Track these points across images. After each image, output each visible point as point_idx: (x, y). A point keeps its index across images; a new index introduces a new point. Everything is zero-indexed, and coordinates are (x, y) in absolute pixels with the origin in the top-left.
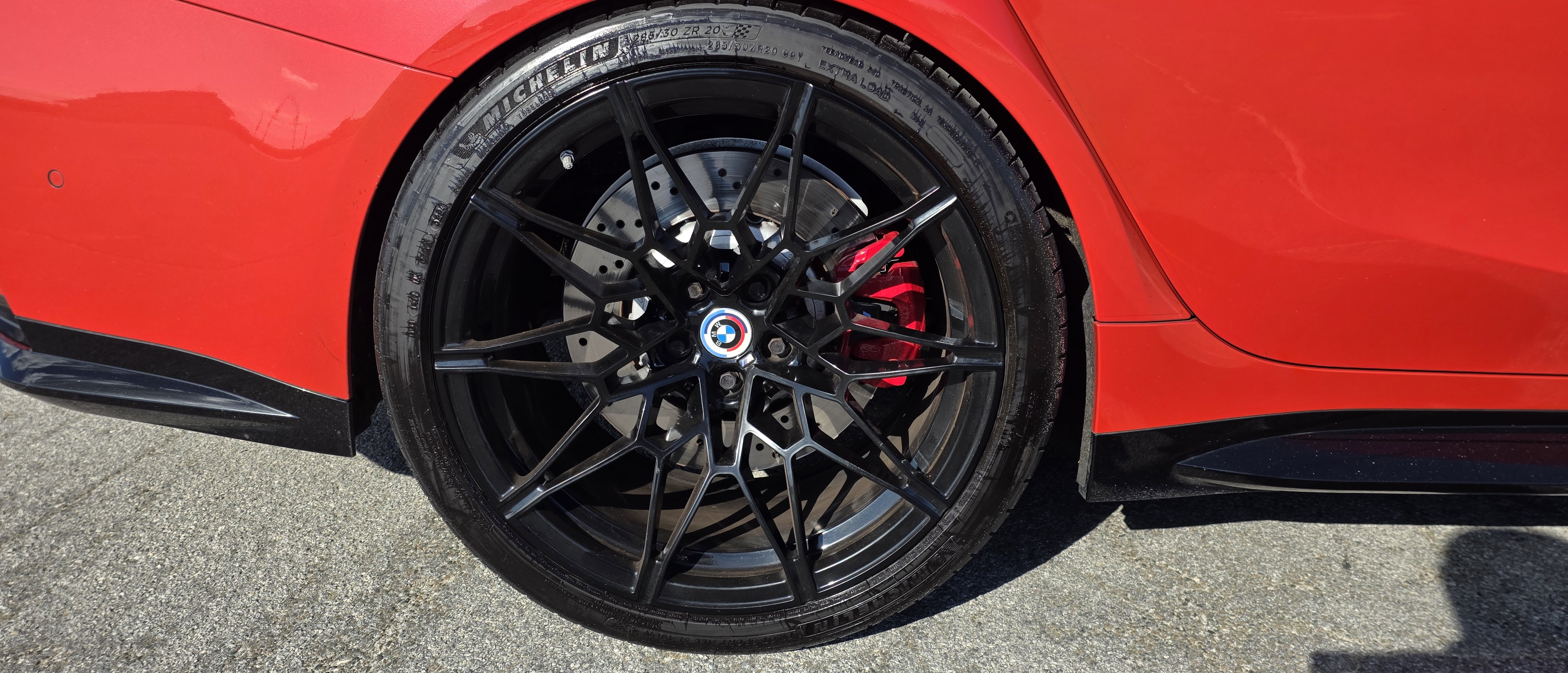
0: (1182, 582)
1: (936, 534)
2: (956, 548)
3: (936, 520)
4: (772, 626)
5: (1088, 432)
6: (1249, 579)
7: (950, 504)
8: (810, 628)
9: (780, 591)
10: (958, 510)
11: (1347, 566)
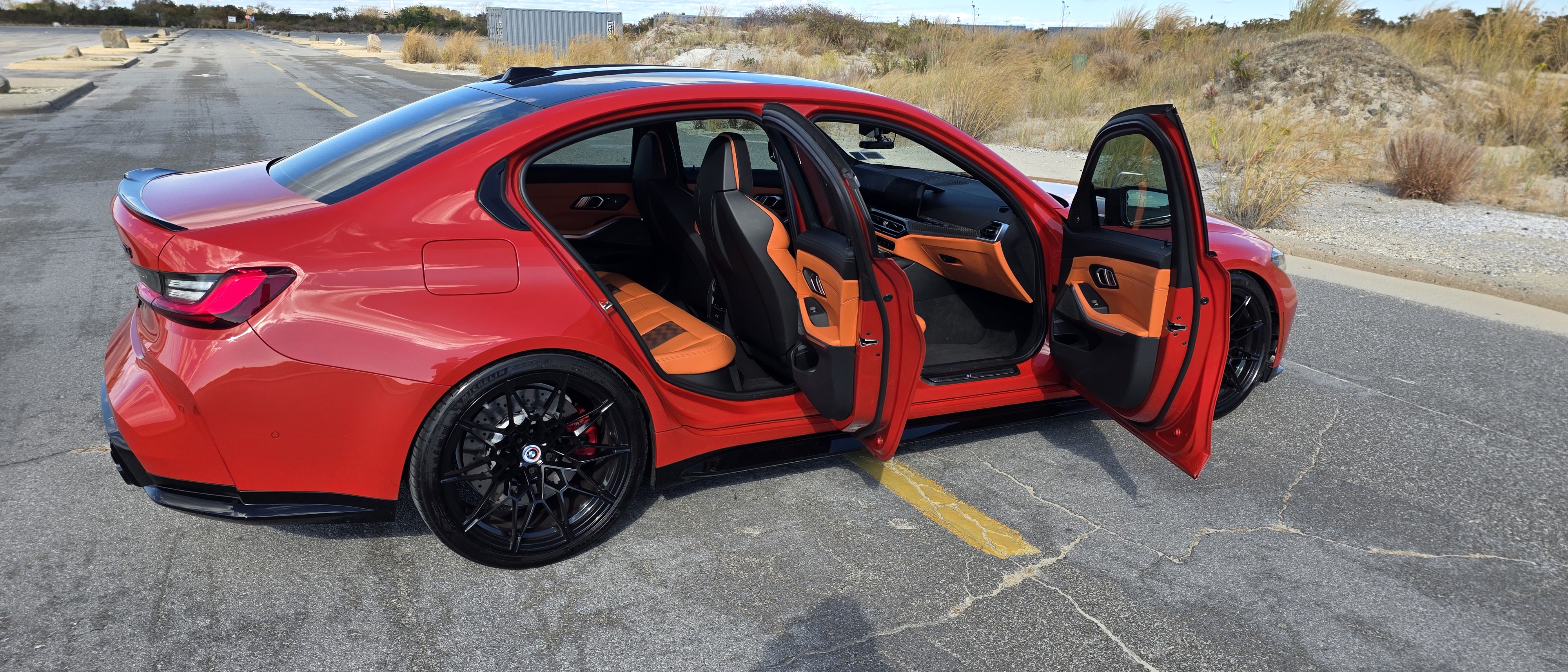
0: (685, 514)
1: (612, 509)
2: (619, 512)
3: (612, 504)
4: (560, 551)
5: (653, 467)
6: (706, 508)
7: (616, 498)
8: (572, 550)
9: (562, 539)
10: (619, 499)
11: (736, 498)
